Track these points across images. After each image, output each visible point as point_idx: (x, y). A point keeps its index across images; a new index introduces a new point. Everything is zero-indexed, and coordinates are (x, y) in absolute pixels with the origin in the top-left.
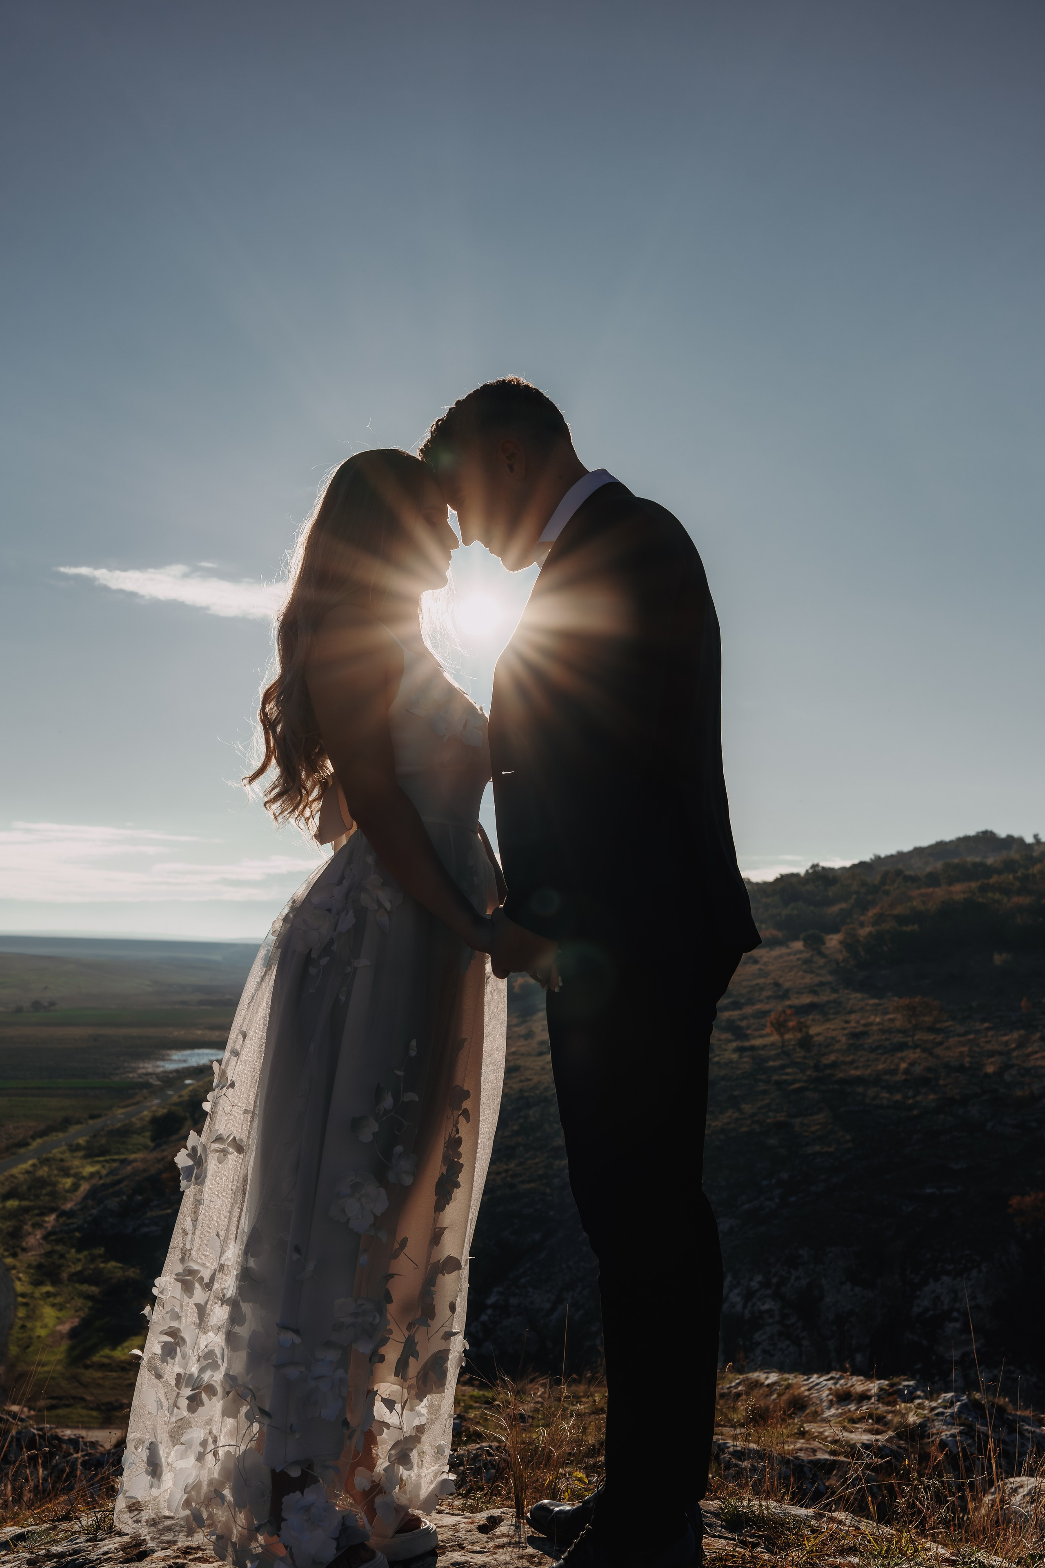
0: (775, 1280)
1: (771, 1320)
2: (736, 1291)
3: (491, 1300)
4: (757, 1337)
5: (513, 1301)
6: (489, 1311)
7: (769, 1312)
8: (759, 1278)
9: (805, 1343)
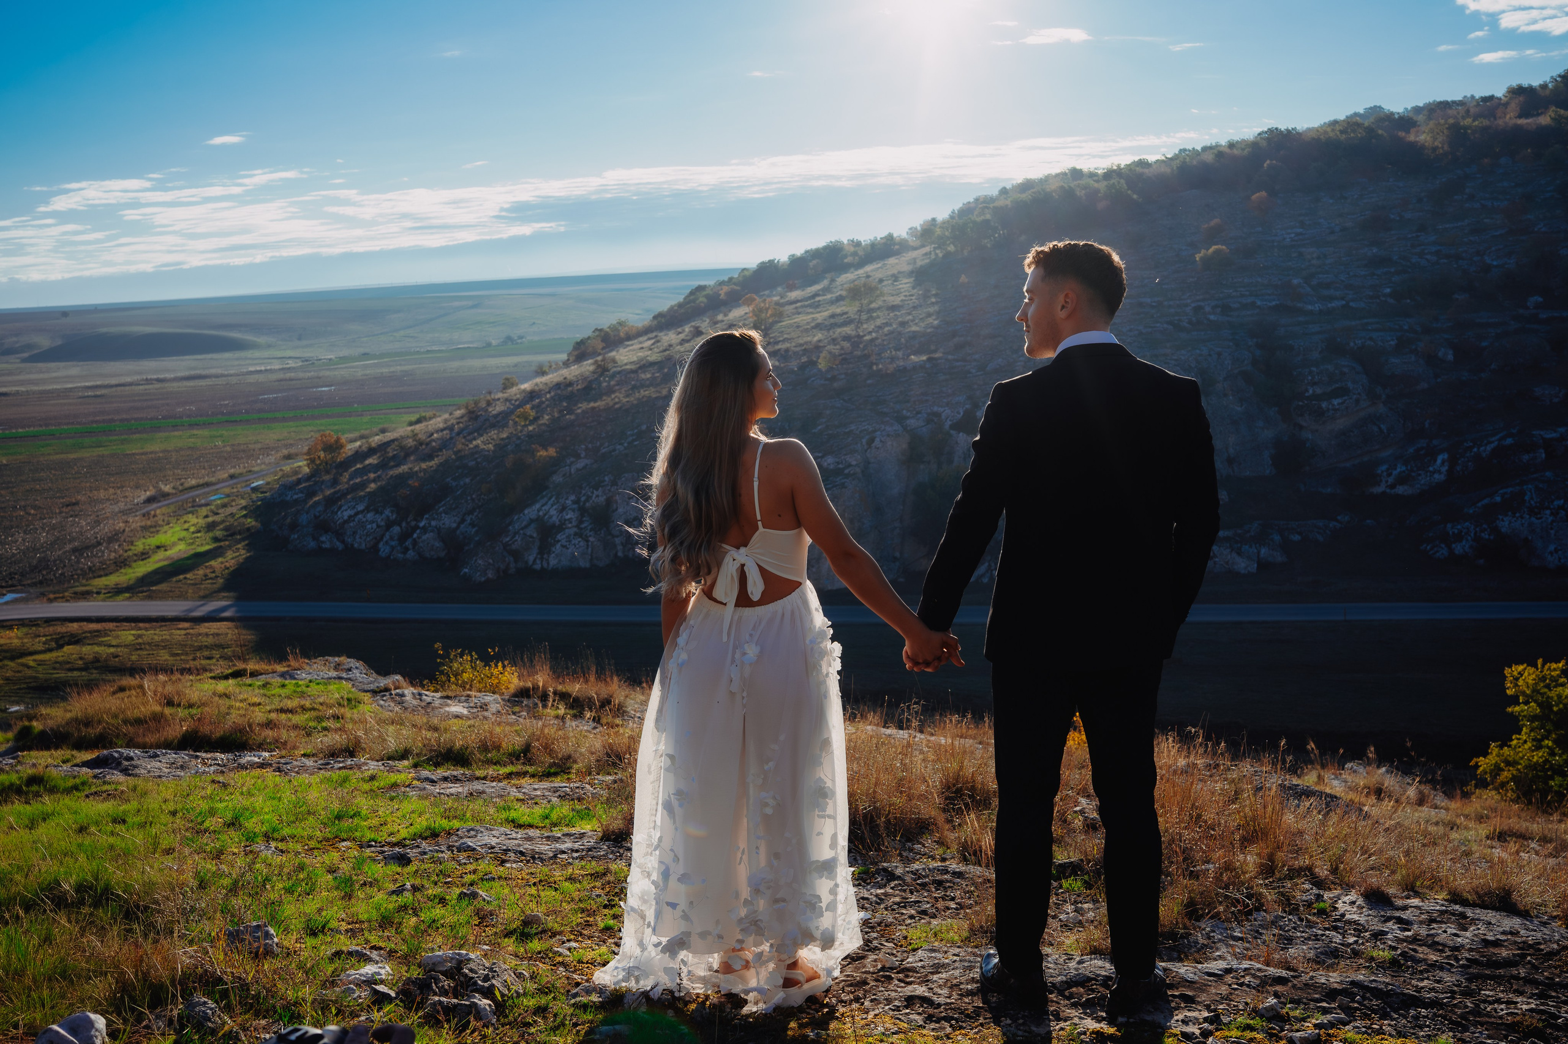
0: (583, 499)
1: (570, 525)
2: (554, 507)
3: (422, 524)
4: (559, 537)
5: (433, 523)
6: (418, 531)
7: (570, 520)
8: (573, 497)
9: (591, 539)
